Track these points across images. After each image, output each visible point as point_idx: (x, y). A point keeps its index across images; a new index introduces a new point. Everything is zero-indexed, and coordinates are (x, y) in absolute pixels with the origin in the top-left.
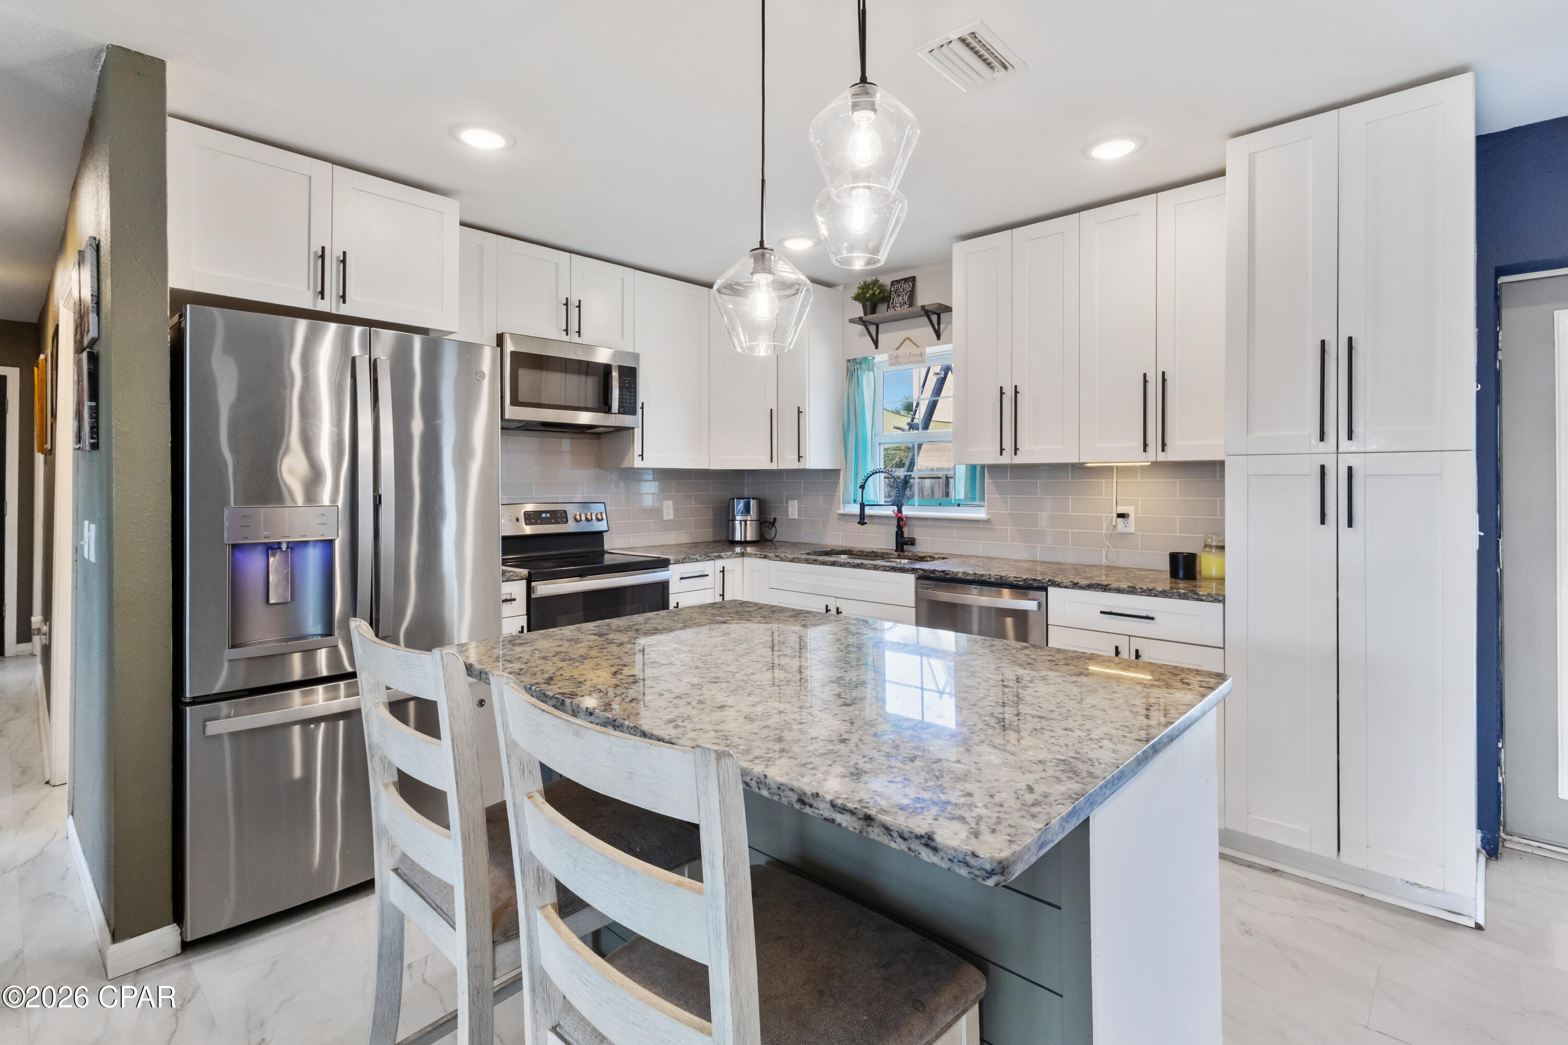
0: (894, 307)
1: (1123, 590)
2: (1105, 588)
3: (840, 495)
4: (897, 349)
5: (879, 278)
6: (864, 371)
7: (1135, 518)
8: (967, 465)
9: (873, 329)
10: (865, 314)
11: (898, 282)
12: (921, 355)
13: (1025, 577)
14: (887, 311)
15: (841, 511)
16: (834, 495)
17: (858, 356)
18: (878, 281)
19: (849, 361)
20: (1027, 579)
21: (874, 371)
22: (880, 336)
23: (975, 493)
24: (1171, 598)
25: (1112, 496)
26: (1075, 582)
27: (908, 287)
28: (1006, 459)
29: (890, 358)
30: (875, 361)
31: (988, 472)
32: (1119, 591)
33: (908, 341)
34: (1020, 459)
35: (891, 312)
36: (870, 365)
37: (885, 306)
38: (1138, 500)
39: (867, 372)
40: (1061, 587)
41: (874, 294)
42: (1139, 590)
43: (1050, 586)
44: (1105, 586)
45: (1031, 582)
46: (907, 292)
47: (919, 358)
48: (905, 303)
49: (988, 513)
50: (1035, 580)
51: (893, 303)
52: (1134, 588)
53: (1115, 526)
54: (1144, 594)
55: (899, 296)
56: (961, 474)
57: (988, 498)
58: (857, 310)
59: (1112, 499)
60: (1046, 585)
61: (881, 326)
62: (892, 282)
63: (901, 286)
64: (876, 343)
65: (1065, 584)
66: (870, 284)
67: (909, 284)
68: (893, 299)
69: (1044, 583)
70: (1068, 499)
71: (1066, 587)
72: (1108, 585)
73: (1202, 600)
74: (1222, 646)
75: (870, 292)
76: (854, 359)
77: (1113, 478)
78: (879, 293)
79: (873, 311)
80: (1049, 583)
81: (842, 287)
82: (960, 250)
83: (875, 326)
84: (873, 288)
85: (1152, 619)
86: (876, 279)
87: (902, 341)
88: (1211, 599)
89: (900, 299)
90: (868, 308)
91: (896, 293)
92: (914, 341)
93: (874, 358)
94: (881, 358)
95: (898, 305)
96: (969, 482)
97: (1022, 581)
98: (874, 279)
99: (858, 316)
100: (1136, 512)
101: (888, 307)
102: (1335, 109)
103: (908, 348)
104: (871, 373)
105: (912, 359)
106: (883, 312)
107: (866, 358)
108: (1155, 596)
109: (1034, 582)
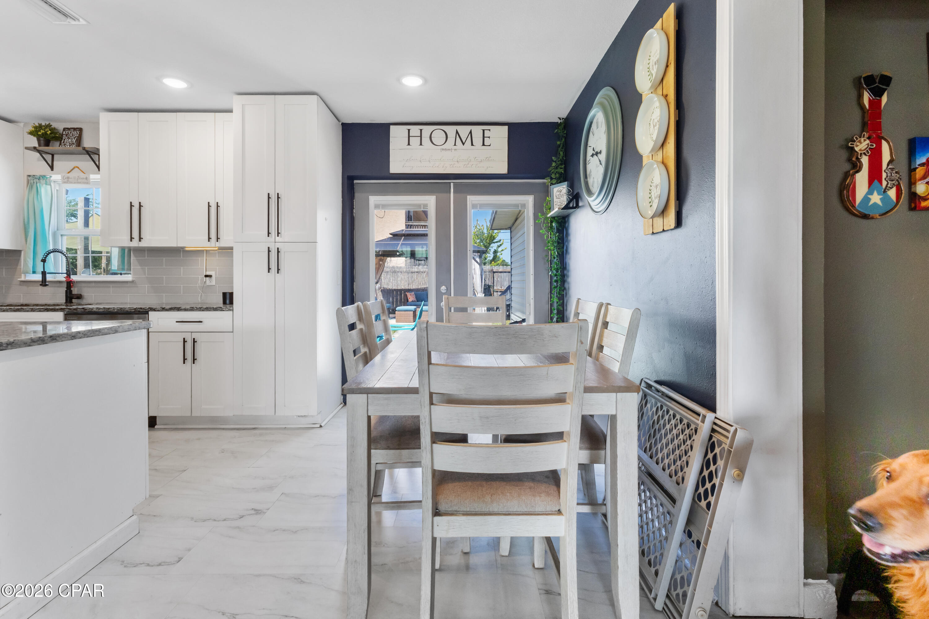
0: (64, 145)
1: (188, 309)
2: (179, 309)
3: (21, 268)
4: (69, 173)
5: (51, 124)
6: (43, 185)
7: (215, 277)
8: (119, 247)
9: (49, 158)
10: (40, 145)
11: (68, 129)
12: (86, 178)
13: (135, 307)
14: (59, 146)
15: (23, 279)
16: (16, 268)
17: (38, 173)
18: (52, 125)
19: (29, 176)
20: (136, 308)
21: (51, 185)
22: (55, 163)
23: (125, 266)
24: (210, 311)
25: (204, 266)
26: (163, 307)
27: (76, 134)
28: (135, 244)
29: (63, 178)
30: (52, 179)
31: (133, 253)
32: (186, 310)
33: (76, 169)
34: (143, 244)
35: (62, 148)
36: (48, 181)
37: (58, 143)
38: (216, 268)
39: (44, 185)
40: (156, 311)
41: (46, 133)
42: (195, 309)
43: (149, 311)
44: (179, 308)
45: (139, 310)
46: (75, 137)
47: (85, 181)
48: (73, 144)
49: (133, 277)
50: (141, 308)
51: (64, 142)
52: (193, 307)
53: (205, 282)
54: (198, 310)
55: (69, 138)
56: (115, 254)
57: (133, 268)
58: (33, 142)
59: (203, 268)
60: (147, 311)
61: (55, 156)
62: (64, 128)
63: (71, 133)
64: (52, 168)
65: (158, 309)
66: (44, 126)
67: (77, 132)
68: (64, 140)
69: (146, 309)
70: (181, 268)
71: (158, 311)
72: (180, 307)
73: (224, 311)
74: (232, 331)
75: (42, 131)
76: (34, 176)
77: (204, 257)
78: (50, 133)
79: (47, 144)
80: (149, 309)
81: (22, 125)
82: (105, 118)
83: (51, 155)
84: (45, 129)
85: (201, 322)
86: (49, 124)
87: (72, 168)
88: (227, 310)
89: (70, 140)
90: (42, 142)
91: (66, 136)
92: (81, 169)
93: (51, 177)
94: (56, 177)
95: (68, 144)
96: (120, 259)
97: (133, 310)
98: (47, 123)
99: (33, 146)
100: (216, 274)
101: (60, 144)
102: (273, 95)
103: (76, 173)
104: (49, 187)
105: (79, 181)
106: (55, 147)
107: (44, 176)
108: (203, 311)
109: (141, 310)
